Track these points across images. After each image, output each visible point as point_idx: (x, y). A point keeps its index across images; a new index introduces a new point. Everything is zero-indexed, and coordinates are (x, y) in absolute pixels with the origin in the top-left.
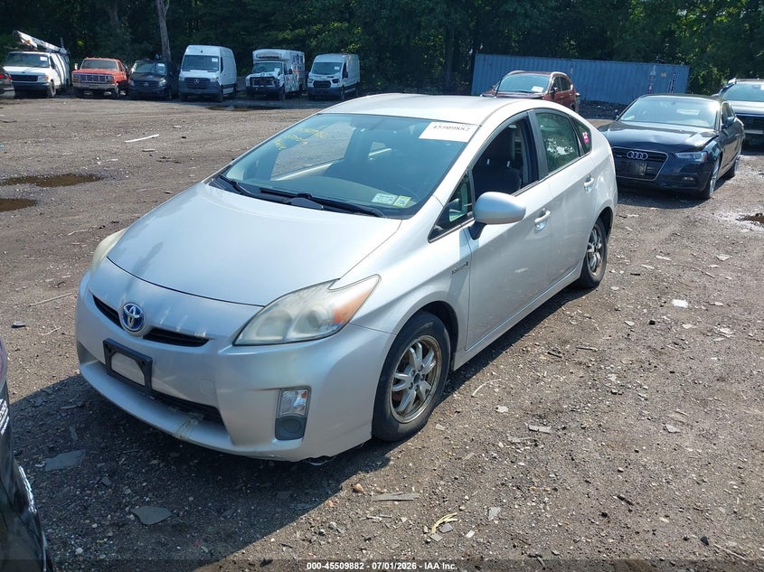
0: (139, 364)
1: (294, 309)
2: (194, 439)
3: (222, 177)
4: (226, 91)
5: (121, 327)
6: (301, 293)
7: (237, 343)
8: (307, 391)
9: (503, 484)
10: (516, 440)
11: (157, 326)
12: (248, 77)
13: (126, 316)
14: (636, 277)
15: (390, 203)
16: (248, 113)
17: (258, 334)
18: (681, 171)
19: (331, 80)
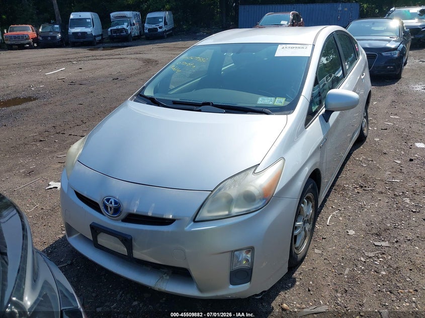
0: (122, 241)
1: (233, 191)
2: (169, 290)
3: (141, 95)
4: (98, 39)
5: (103, 214)
6: (235, 178)
7: (196, 220)
8: (251, 250)
9: (379, 291)
10: (371, 255)
11: (132, 212)
12: (109, 30)
13: (106, 207)
14: (385, 131)
15: (271, 103)
16: (113, 51)
17: (209, 212)
18: (385, 63)
19: (158, 27)
